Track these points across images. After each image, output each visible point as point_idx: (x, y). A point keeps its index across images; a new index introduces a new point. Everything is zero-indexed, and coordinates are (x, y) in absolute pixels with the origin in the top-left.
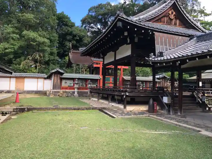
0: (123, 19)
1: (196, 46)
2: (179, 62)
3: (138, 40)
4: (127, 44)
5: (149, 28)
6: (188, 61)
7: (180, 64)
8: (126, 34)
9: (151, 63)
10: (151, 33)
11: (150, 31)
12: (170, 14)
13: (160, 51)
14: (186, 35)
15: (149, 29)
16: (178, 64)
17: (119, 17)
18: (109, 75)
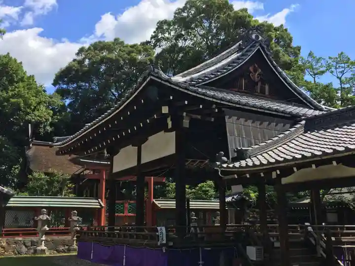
0: (160, 81)
1: (308, 139)
2: (278, 172)
3: (190, 123)
4: (165, 131)
5: (214, 100)
6: (295, 169)
7: (279, 177)
8: (165, 110)
9: (219, 173)
10: (217, 111)
11: (214, 106)
12: (251, 72)
13: (237, 149)
14: (285, 115)
15: (213, 103)
16: (274, 175)
17: (152, 77)
18: (122, 197)
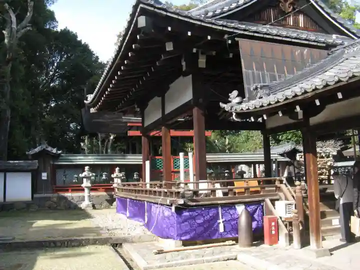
2: (298, 108)
3: (207, 62)
5: (225, 29)
6: (317, 102)
8: (170, 47)
9: (234, 117)
10: (230, 42)
12: (280, 2)
14: (319, 44)
15: (224, 32)
16: (300, 115)
17: (141, 5)
